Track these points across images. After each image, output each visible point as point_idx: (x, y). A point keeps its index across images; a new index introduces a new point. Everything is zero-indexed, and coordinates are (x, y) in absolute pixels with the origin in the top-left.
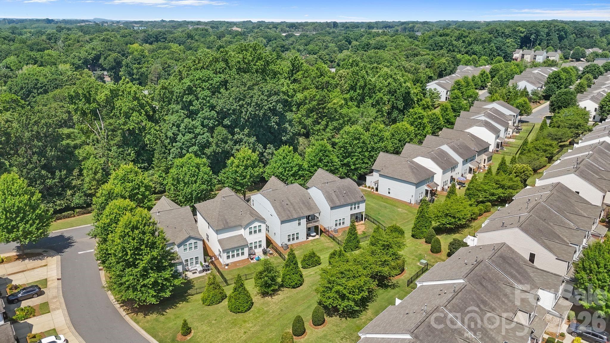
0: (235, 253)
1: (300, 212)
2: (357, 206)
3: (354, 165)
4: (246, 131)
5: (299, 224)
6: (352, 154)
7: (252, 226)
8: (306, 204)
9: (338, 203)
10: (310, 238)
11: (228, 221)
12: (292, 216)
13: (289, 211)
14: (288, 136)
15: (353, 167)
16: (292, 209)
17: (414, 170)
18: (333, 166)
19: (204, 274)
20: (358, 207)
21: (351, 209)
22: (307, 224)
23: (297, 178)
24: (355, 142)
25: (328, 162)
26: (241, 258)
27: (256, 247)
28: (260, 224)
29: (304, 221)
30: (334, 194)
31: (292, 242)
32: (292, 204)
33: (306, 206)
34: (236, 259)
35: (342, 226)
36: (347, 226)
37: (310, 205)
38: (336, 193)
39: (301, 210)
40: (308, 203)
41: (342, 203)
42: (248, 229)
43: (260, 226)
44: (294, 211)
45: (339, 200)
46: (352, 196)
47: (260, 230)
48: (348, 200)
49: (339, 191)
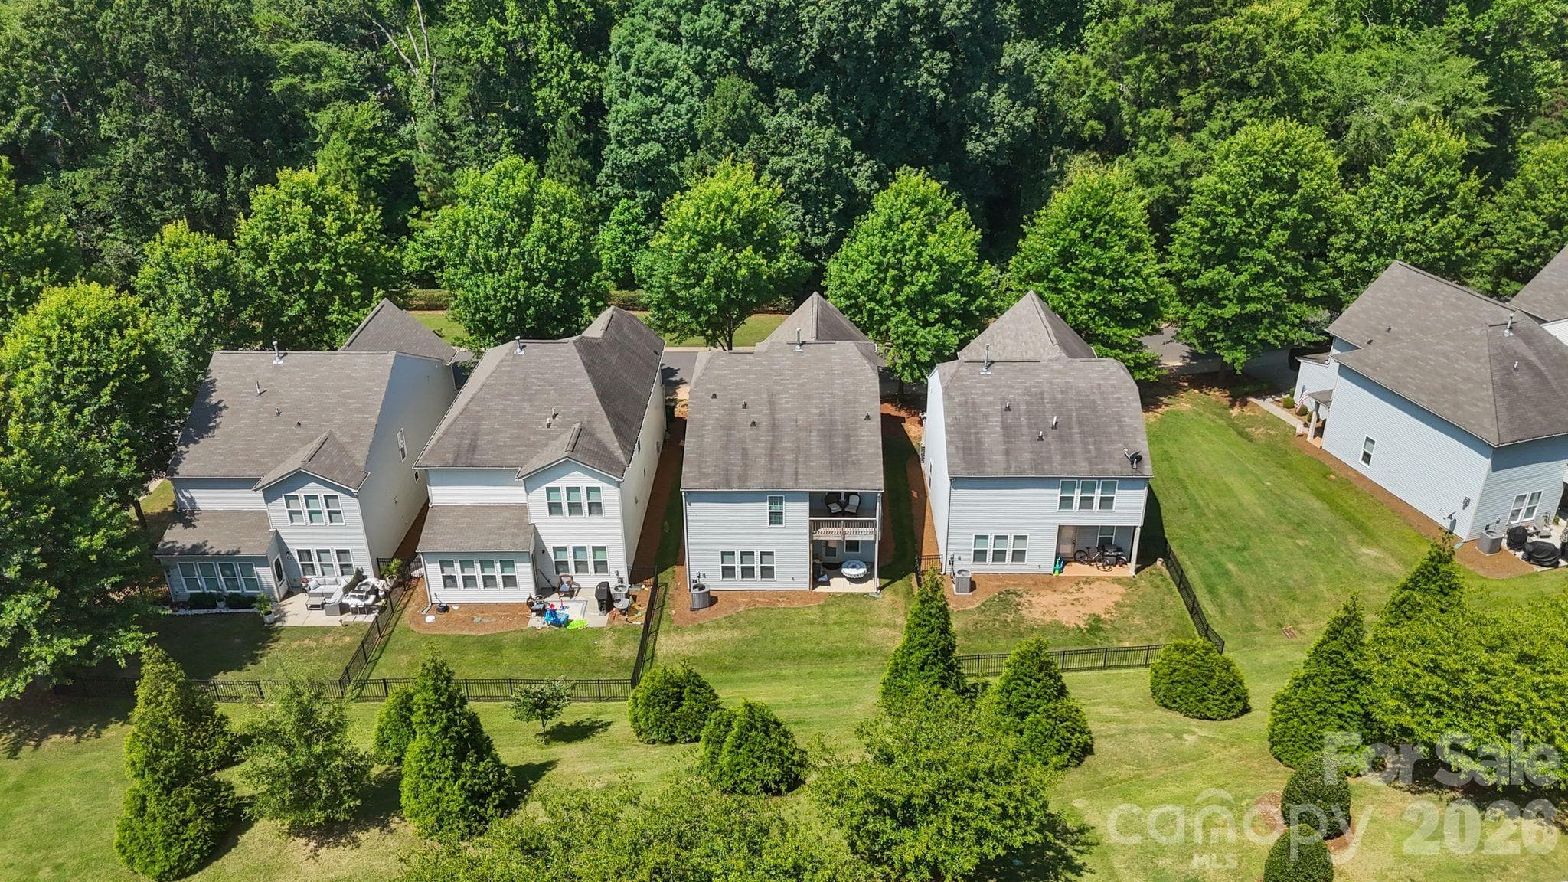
0: (477, 571)
1: (789, 470)
2: (1098, 494)
3: (1243, 300)
4: (819, 100)
5: (776, 518)
6: (1244, 252)
7: (563, 483)
8: (839, 440)
9: (996, 464)
10: (838, 585)
11: (482, 443)
12: (743, 478)
13: (745, 453)
14: (990, 139)
15: (1231, 310)
16: (758, 450)
17: (1522, 379)
18: (1125, 290)
19: (335, 621)
20: (1107, 503)
21: (1065, 503)
22: (814, 526)
23: (931, 317)
24: (1266, 197)
25: (1098, 271)
26: (500, 595)
27: (580, 566)
28: (595, 483)
29: (798, 513)
30: (995, 422)
31: (738, 583)
32: (774, 426)
33: (832, 447)
34: (479, 595)
35: (1008, 566)
36: (1037, 571)
37: (848, 450)
38: (1010, 416)
39: (797, 462)
40: (847, 439)
41: (1013, 470)
42: (542, 490)
43: (598, 489)
44: (763, 460)
45: (1007, 453)
46: (1085, 445)
47: (595, 508)
48: (1057, 459)
49: (1029, 412)
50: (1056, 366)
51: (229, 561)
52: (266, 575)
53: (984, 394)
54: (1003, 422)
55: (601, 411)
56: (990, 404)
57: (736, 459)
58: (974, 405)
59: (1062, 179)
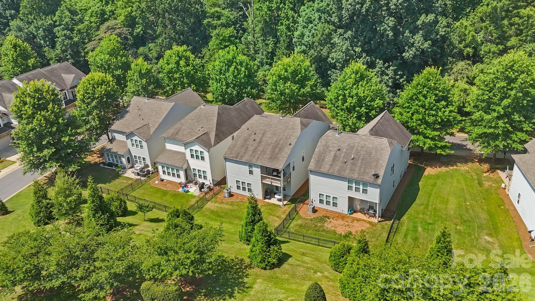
0: (171, 171)
2: (361, 187)
4: (349, 34)
5: (251, 172)
6: (493, 107)
7: (194, 148)
8: (277, 150)
10: (274, 201)
11: (180, 132)
12: (242, 157)
13: (247, 149)
16: (251, 148)
20: (365, 191)
21: (350, 188)
22: (263, 178)
26: (176, 180)
27: (200, 176)
28: (203, 150)
29: (257, 171)
30: (332, 154)
31: (242, 192)
32: (260, 142)
33: (273, 152)
34: (171, 178)
35: (331, 208)
36: (342, 212)
37: (278, 154)
38: (339, 152)
39: (261, 154)
40: (280, 150)
41: (330, 172)
42: (189, 150)
43: (203, 152)
44: (251, 152)
45: (331, 165)
46: (361, 167)
47: (203, 158)
48: (348, 171)
49: (346, 152)
50: (364, 137)
51: (116, 155)
52: (124, 160)
53: (334, 143)
54: (335, 154)
55: (215, 129)
56: (334, 147)
57: (243, 150)
58: (328, 146)
59: (451, 71)
